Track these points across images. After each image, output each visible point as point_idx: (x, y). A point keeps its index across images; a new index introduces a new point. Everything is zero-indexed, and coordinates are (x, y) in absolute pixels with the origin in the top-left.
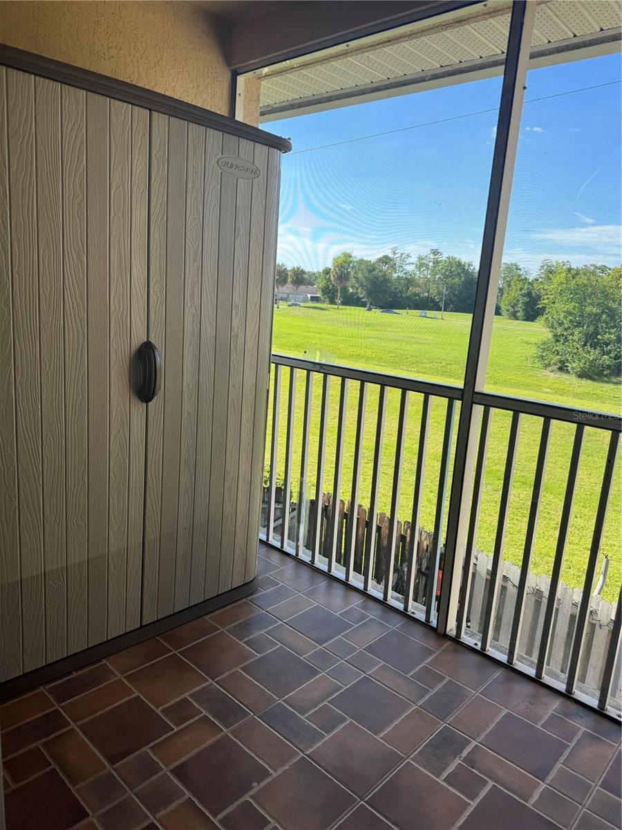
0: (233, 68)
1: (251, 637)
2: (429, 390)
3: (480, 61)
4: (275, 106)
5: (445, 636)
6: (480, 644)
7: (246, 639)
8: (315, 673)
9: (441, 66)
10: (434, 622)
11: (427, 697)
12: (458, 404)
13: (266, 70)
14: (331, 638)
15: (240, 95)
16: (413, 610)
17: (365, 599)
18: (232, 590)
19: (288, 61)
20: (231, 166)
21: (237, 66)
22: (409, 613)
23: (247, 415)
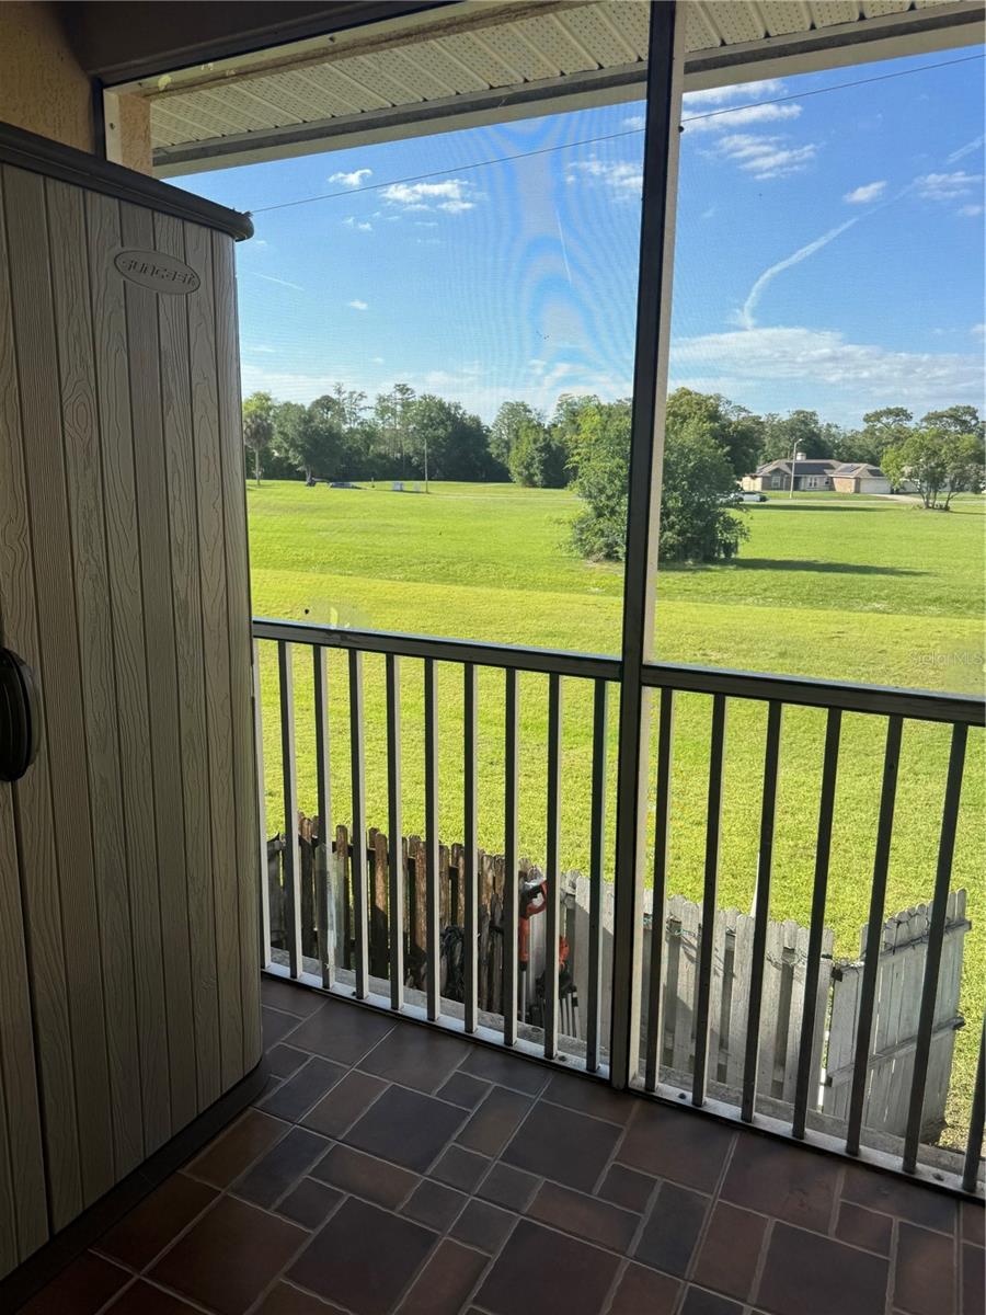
0: (92, 72)
1: (286, 1194)
2: (557, 666)
3: (560, 81)
4: (175, 149)
5: (627, 1092)
6: (690, 1095)
7: (279, 1202)
8: (429, 1240)
9: (491, 88)
10: (604, 1069)
11: (640, 1233)
12: (614, 690)
13: (165, 80)
14: (438, 1151)
15: (112, 125)
16: (561, 1053)
17: (471, 1048)
18: (224, 1097)
19: (211, 65)
20: (144, 270)
21: (101, 70)
22: (556, 1061)
23: (219, 754)
